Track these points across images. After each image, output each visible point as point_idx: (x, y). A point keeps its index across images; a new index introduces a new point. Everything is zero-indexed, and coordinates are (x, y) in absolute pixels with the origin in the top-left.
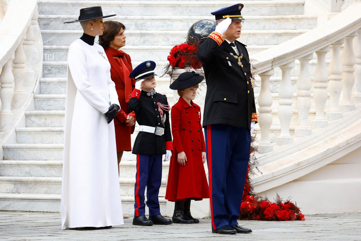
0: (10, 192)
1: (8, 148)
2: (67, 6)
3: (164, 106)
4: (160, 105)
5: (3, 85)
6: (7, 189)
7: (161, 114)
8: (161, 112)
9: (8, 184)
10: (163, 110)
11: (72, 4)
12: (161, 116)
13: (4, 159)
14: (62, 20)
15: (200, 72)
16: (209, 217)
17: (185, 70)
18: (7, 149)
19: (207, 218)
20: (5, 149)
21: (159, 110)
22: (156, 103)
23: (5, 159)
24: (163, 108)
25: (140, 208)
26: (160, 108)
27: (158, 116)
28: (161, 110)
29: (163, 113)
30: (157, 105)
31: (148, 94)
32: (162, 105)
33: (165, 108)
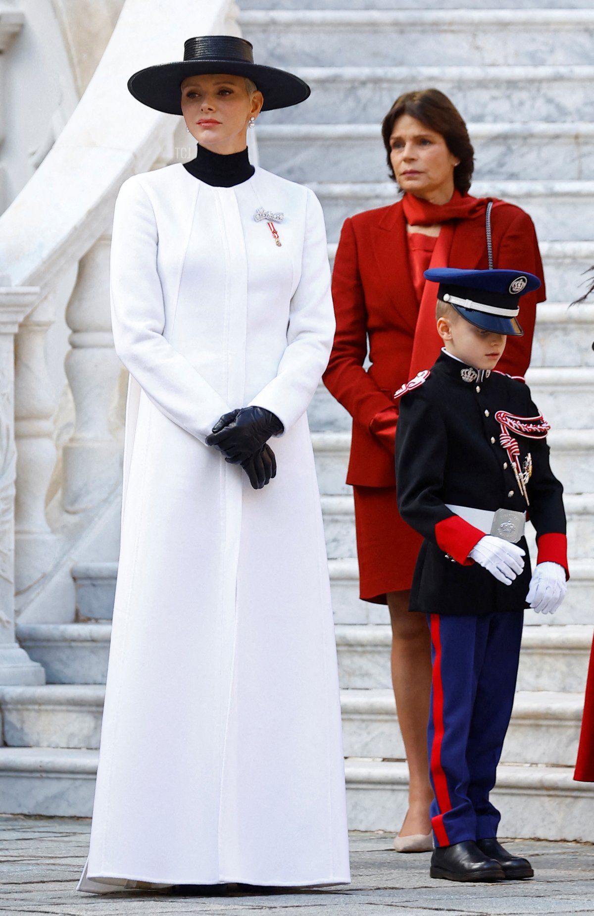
0: (81, 745)
1: (89, 578)
2: (376, 32)
3: (522, 422)
4: (509, 421)
5: (80, 338)
6: (72, 735)
7: (514, 457)
8: (509, 448)
9: (74, 716)
10: (518, 438)
11: (396, 24)
12: (514, 464)
13: (78, 619)
14: (349, 86)
18: (88, 582)
20: (79, 582)
21: (503, 442)
22: (492, 414)
23: (82, 618)
24: (520, 429)
25: (449, 816)
26: (505, 433)
27: (505, 465)
28: (512, 443)
29: (520, 452)
30: (496, 421)
31: (466, 375)
32: (516, 420)
33: (526, 431)
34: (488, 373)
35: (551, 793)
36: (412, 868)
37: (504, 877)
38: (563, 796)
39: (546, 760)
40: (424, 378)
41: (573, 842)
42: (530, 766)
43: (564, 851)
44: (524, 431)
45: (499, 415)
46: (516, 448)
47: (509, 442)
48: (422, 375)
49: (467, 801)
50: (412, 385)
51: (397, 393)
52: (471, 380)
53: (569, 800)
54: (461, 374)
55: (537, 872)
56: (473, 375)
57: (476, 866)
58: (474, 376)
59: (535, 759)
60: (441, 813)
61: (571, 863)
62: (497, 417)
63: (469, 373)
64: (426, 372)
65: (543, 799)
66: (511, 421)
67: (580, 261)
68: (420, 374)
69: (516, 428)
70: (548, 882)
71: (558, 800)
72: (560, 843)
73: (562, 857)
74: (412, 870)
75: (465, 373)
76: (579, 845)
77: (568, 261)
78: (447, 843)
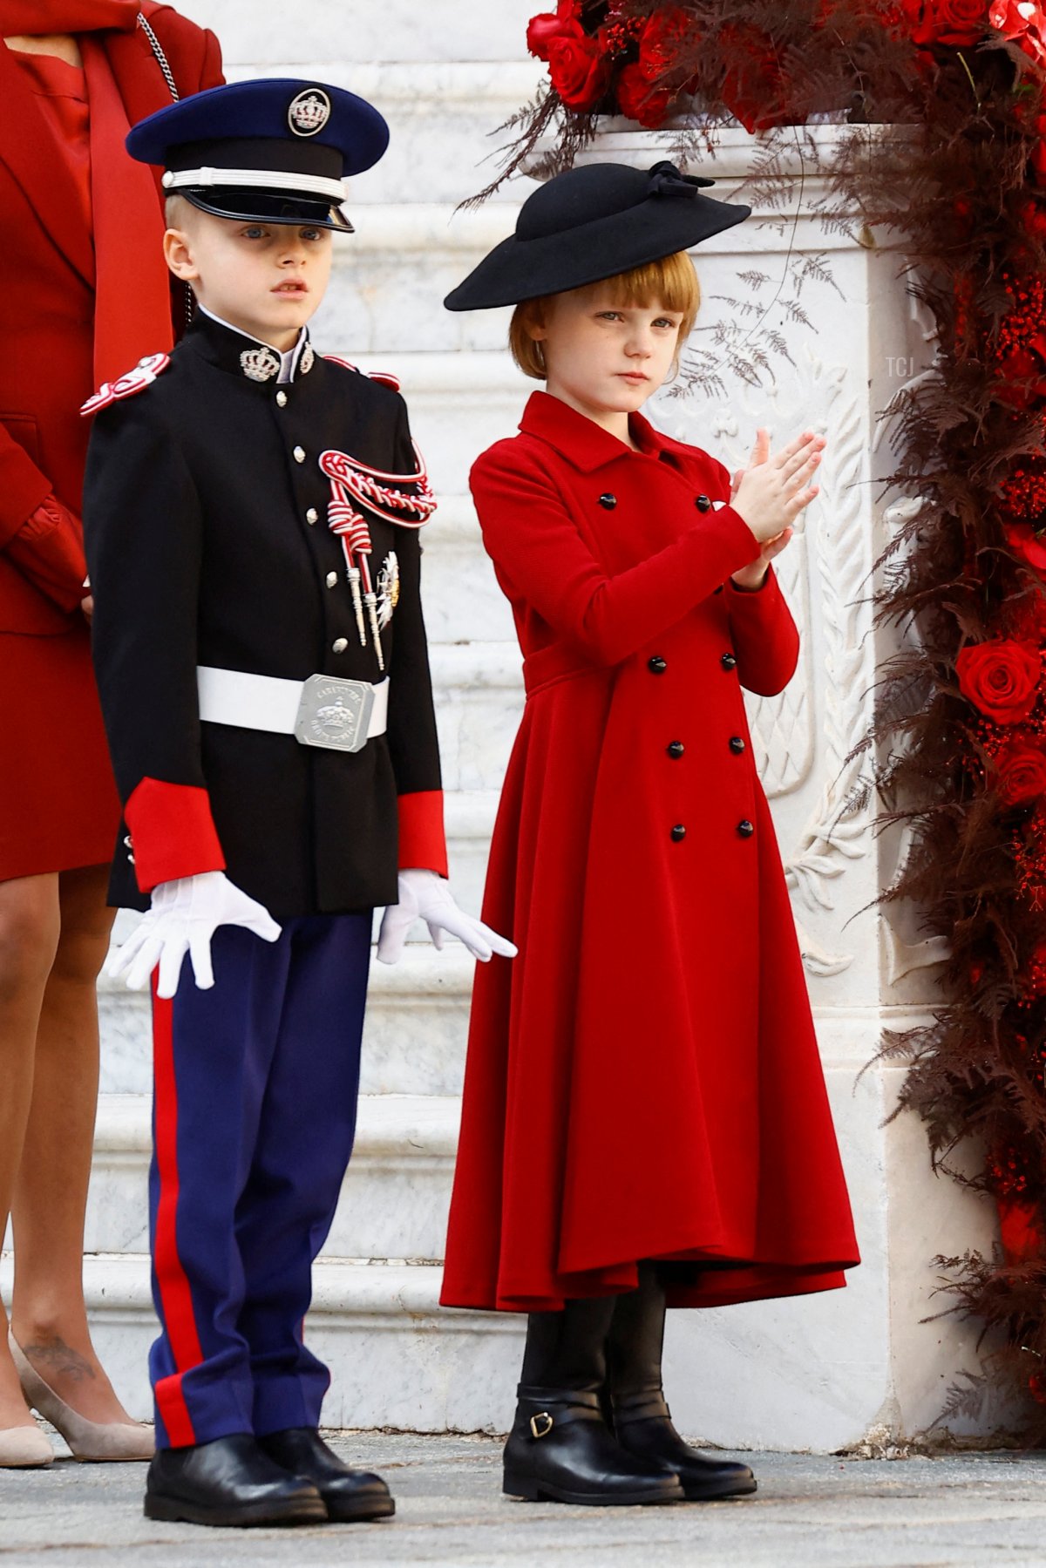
3: (378, 481)
4: (349, 475)
7: (356, 557)
8: (348, 535)
10: (369, 517)
12: (354, 574)
15: (796, 155)
16: (889, 1444)
17: (669, 142)
19: (874, 1449)
21: (334, 520)
22: (312, 456)
24: (373, 498)
25: (198, 1377)
26: (341, 499)
27: (332, 577)
28: (355, 524)
29: (372, 546)
30: (323, 473)
31: (252, 364)
32: (366, 475)
33: (385, 503)
34: (306, 363)
35: (424, 1324)
36: (115, 1499)
37: (326, 1515)
38: (449, 1331)
39: (405, 1250)
40: (153, 371)
41: (476, 1435)
42: (370, 1264)
43: (456, 1454)
44: (381, 501)
45: (328, 459)
46: (363, 537)
47: (348, 521)
48: (149, 364)
49: (241, 1344)
50: (121, 387)
51: (90, 403)
52: (265, 378)
53: (463, 1339)
54: (240, 363)
55: (402, 1505)
56: (269, 365)
57: (257, 1491)
58: (272, 367)
59: (381, 1250)
60: (176, 1371)
61: (481, 1482)
62: (325, 462)
63: (261, 360)
64: (160, 357)
65: (402, 1337)
66: (356, 476)
67: (452, 107)
68: (145, 361)
69: (364, 492)
70: (436, 1526)
71: (439, 1340)
72: (444, 1439)
73: (456, 1468)
74: (119, 1503)
75: (251, 360)
76: (487, 1441)
77: (422, 108)
78: (189, 1440)
